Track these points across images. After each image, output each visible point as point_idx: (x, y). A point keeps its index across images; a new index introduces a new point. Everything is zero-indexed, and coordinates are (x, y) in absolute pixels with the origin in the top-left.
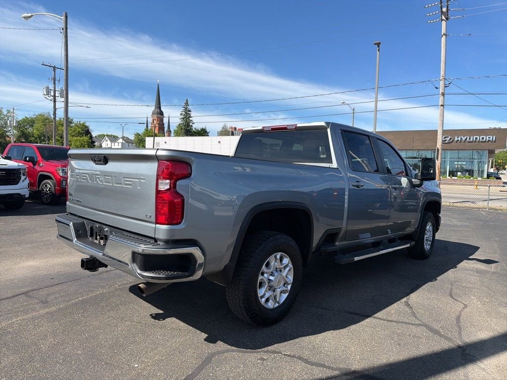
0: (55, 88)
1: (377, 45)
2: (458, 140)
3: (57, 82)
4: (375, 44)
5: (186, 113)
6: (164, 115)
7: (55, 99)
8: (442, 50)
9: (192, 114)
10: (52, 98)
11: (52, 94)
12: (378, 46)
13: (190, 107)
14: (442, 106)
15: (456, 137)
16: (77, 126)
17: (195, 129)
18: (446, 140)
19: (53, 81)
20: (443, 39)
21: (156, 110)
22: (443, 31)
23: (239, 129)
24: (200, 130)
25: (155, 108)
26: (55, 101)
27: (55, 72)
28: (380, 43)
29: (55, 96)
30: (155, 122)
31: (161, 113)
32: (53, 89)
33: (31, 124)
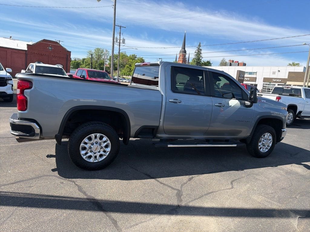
0: (120, 38)
3: (121, 35)
5: (199, 51)
6: (187, 53)
7: (120, 44)
9: (202, 52)
10: (118, 43)
11: (119, 41)
13: (201, 48)
16: (138, 59)
17: (203, 61)
19: (119, 34)
21: (182, 50)
23: (235, 62)
24: (206, 62)
25: (182, 49)
26: (120, 46)
27: (120, 29)
29: (120, 43)
30: (181, 57)
31: (185, 52)
32: (119, 39)
33: (116, 58)
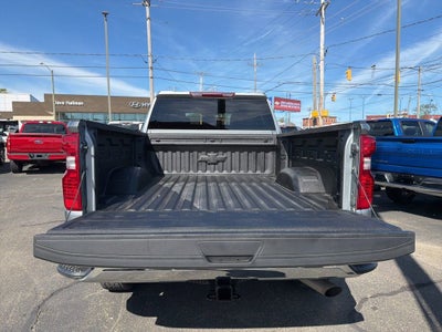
1: (104, 15)
4: (103, 13)
12: (106, 16)
14: (152, 78)
18: (136, 106)
20: (148, 22)
22: (148, 15)
28: (107, 14)
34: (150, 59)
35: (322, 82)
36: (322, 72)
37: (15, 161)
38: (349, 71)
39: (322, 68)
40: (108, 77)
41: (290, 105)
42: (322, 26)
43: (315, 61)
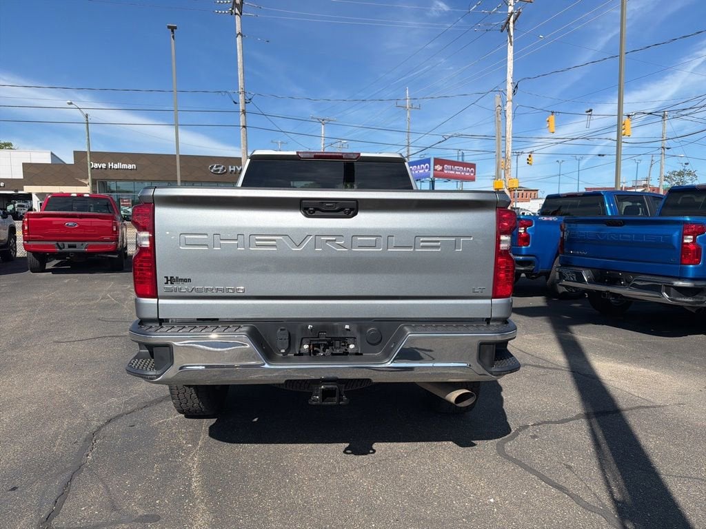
1: (170, 30)
2: (232, 171)
4: (169, 27)
8: (238, 54)
12: (173, 31)
14: (244, 127)
15: (230, 167)
18: (218, 170)
20: (239, 39)
22: (238, 29)
28: (176, 28)
34: (241, 97)
35: (509, 136)
36: (509, 120)
37: (35, 254)
38: (552, 118)
39: (509, 113)
40: (177, 126)
41: (458, 170)
42: (510, 49)
43: (498, 101)
